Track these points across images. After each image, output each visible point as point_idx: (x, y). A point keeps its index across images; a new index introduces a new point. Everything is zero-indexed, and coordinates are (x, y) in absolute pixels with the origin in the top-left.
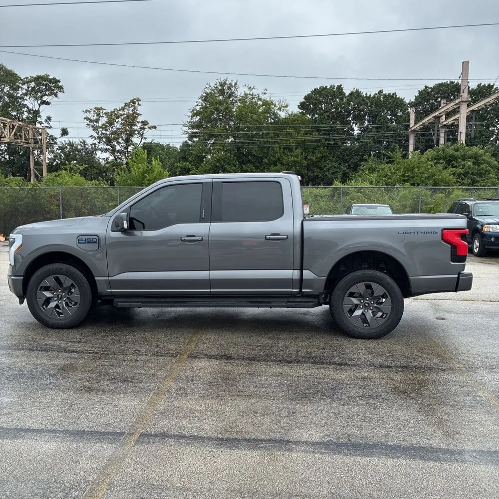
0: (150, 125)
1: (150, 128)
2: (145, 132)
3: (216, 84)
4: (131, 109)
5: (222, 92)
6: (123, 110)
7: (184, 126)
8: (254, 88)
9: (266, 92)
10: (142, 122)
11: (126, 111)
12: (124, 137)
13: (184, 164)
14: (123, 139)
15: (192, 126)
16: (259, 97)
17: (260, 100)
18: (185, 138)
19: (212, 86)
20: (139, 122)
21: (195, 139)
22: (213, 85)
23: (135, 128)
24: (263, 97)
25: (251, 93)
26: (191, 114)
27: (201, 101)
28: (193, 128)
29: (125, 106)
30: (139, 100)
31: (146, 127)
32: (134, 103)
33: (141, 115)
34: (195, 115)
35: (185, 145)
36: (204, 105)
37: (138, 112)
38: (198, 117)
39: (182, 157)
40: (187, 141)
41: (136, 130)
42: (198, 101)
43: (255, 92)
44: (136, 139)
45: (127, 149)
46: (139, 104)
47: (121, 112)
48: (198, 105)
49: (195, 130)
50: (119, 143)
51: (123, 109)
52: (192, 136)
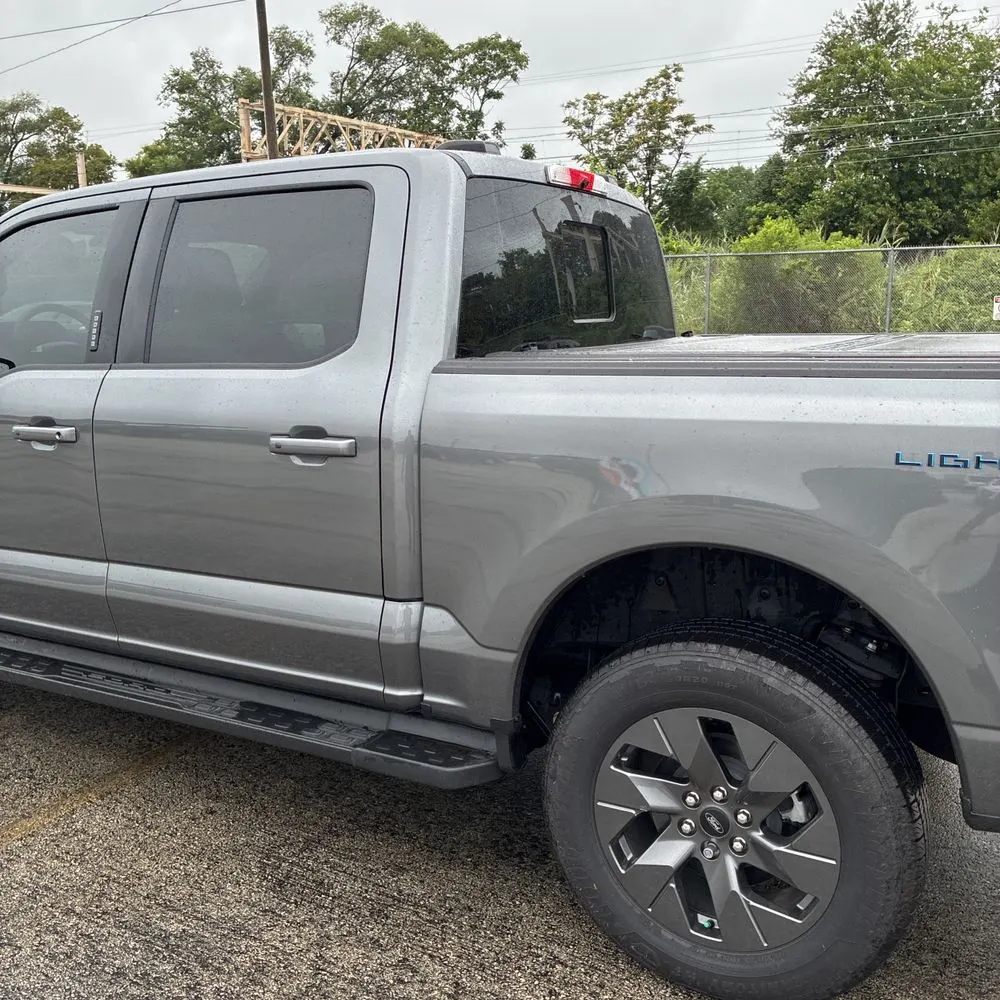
0: (699, 123)
1: (697, 130)
2: (687, 141)
3: (858, 12)
4: (660, 91)
5: (871, 29)
6: (644, 96)
7: (774, 119)
8: (955, 9)
9: (985, 14)
10: (680, 118)
11: (651, 97)
12: (643, 154)
13: (766, 205)
14: (641, 161)
15: (796, 117)
16: (965, 29)
17: (969, 36)
18: (775, 148)
19: (848, 18)
20: (673, 120)
21: (800, 148)
22: (849, 14)
23: (666, 132)
24: (977, 30)
25: (947, 23)
26: (793, 91)
27: (819, 57)
28: (795, 121)
29: (649, 84)
30: (678, 69)
31: (690, 128)
32: (667, 76)
33: (681, 102)
34: (805, 91)
35: (776, 163)
36: (826, 64)
37: (675, 96)
38: (812, 96)
39: (764, 192)
40: (778, 155)
41: (668, 137)
42: (812, 56)
43: (957, 19)
44: (667, 158)
45: (649, 179)
46: (678, 79)
47: (640, 100)
48: (811, 67)
49: (800, 128)
50: (632, 169)
51: (644, 93)
52: (793, 140)
